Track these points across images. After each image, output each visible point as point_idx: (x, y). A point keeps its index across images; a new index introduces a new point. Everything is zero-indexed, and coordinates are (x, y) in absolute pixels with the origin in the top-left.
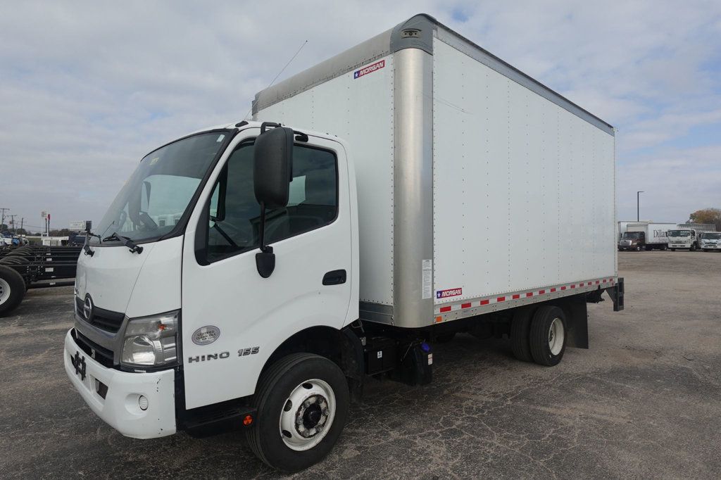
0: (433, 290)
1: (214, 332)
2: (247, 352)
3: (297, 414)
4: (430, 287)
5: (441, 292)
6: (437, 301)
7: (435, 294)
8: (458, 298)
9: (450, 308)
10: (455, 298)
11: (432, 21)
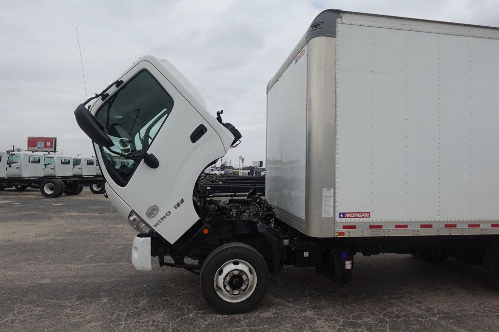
0: (335, 211)
3: (225, 279)
4: (332, 209)
5: (344, 214)
6: (338, 219)
7: (337, 214)
8: (366, 220)
9: (354, 227)
10: (361, 220)
11: (338, 12)
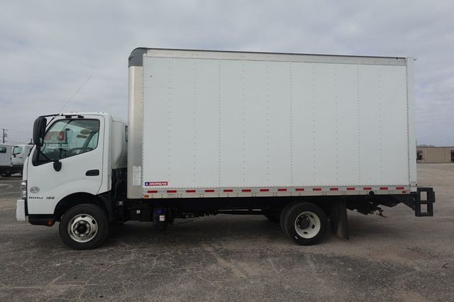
0: (142, 181)
1: (37, 189)
2: (50, 198)
3: (74, 226)
4: (140, 180)
5: (148, 183)
6: (144, 187)
7: (144, 183)
8: (164, 187)
9: (156, 192)
10: (161, 187)
11: (145, 49)
